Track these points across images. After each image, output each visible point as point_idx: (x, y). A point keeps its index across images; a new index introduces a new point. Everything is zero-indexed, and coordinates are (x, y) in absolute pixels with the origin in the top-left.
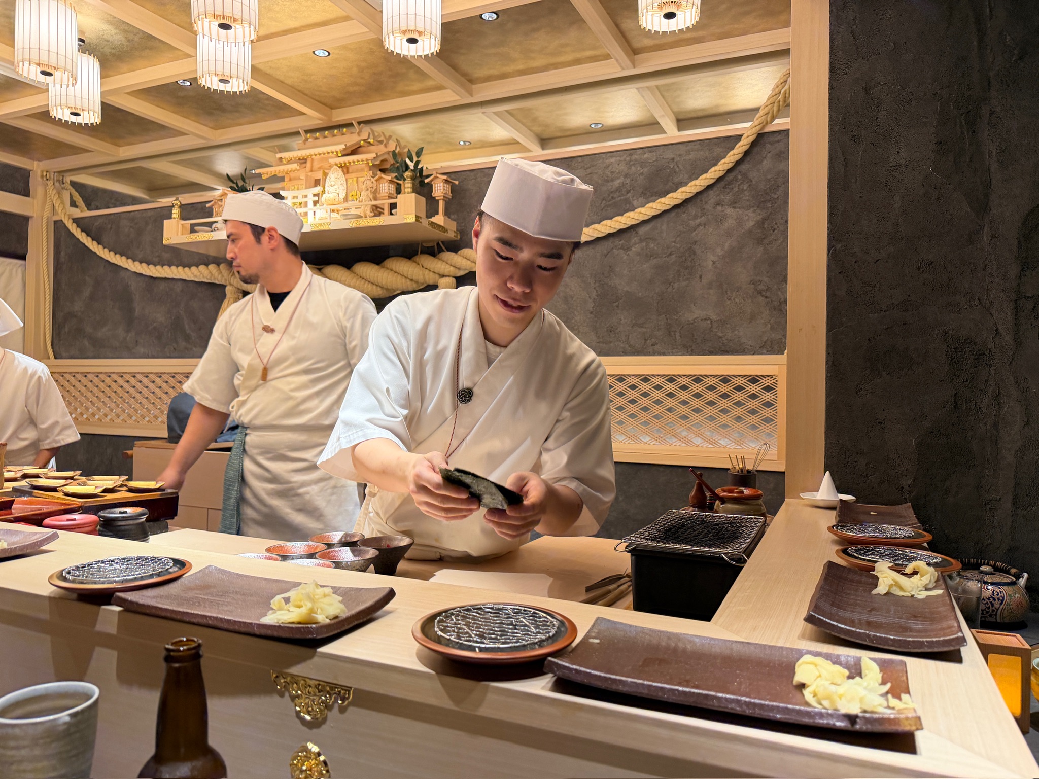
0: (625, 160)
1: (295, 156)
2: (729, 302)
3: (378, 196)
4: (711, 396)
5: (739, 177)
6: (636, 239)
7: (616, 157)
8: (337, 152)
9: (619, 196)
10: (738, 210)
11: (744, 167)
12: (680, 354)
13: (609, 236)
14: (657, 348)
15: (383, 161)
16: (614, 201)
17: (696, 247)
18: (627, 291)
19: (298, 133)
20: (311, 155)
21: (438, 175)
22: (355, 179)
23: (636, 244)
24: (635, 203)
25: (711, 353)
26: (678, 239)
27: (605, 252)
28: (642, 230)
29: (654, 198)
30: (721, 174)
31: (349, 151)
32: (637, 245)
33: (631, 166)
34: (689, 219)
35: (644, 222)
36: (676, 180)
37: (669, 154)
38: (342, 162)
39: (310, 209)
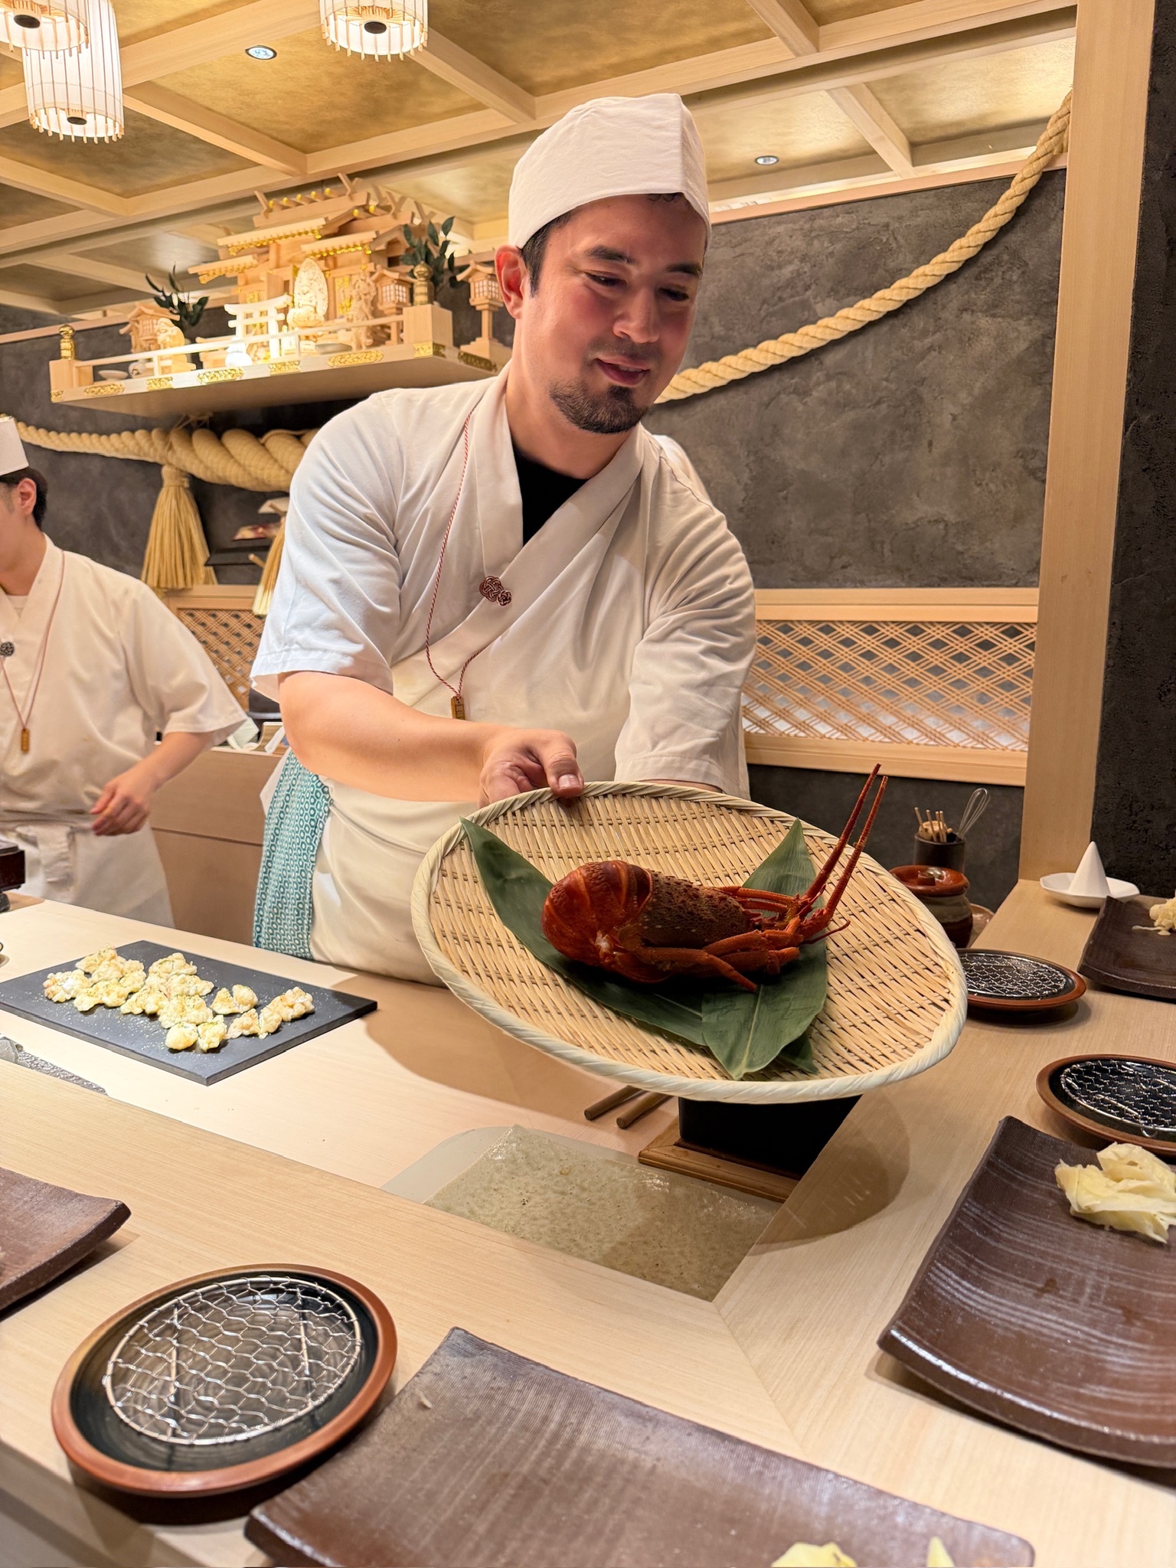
0: (802, 229)
1: (249, 241)
2: (977, 490)
3: (380, 307)
4: (936, 657)
5: (1006, 257)
6: (818, 375)
7: (786, 223)
8: (313, 231)
9: (792, 296)
10: (1000, 319)
11: (1013, 239)
12: (889, 582)
13: (773, 369)
14: (850, 571)
15: (391, 244)
16: (782, 304)
17: (924, 391)
18: (803, 471)
19: (253, 199)
20: (274, 240)
21: (479, 267)
22: (347, 279)
23: (818, 384)
24: (819, 308)
25: (943, 582)
26: (893, 374)
27: (766, 399)
28: (831, 359)
29: (852, 298)
30: (972, 252)
31: (334, 229)
32: (821, 388)
33: (812, 239)
34: (913, 338)
35: (834, 344)
36: (892, 265)
37: (879, 217)
38: (323, 250)
39: (273, 337)
